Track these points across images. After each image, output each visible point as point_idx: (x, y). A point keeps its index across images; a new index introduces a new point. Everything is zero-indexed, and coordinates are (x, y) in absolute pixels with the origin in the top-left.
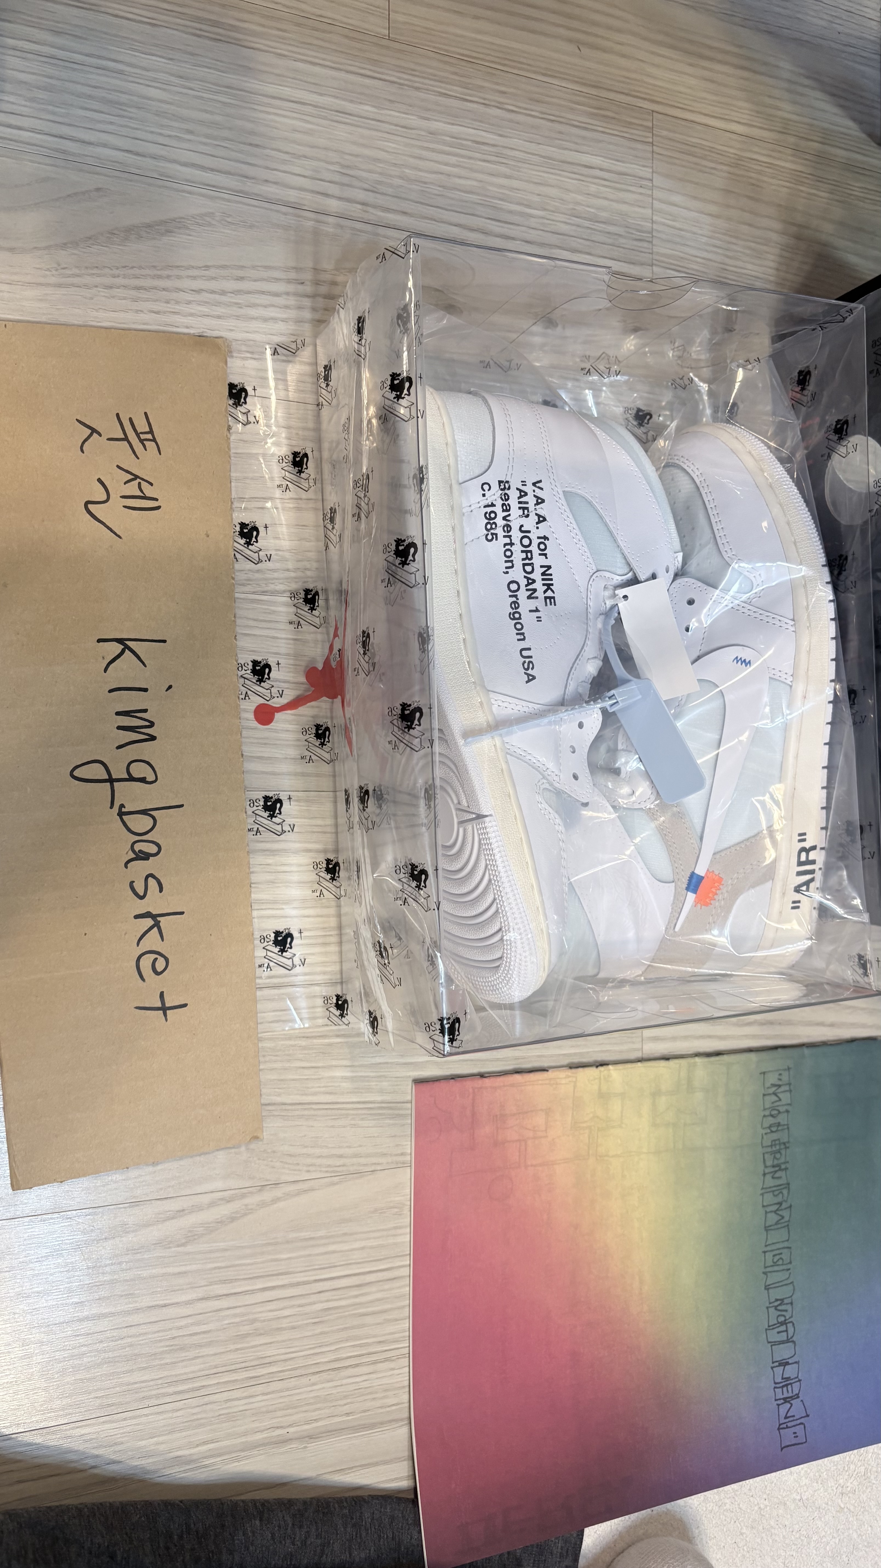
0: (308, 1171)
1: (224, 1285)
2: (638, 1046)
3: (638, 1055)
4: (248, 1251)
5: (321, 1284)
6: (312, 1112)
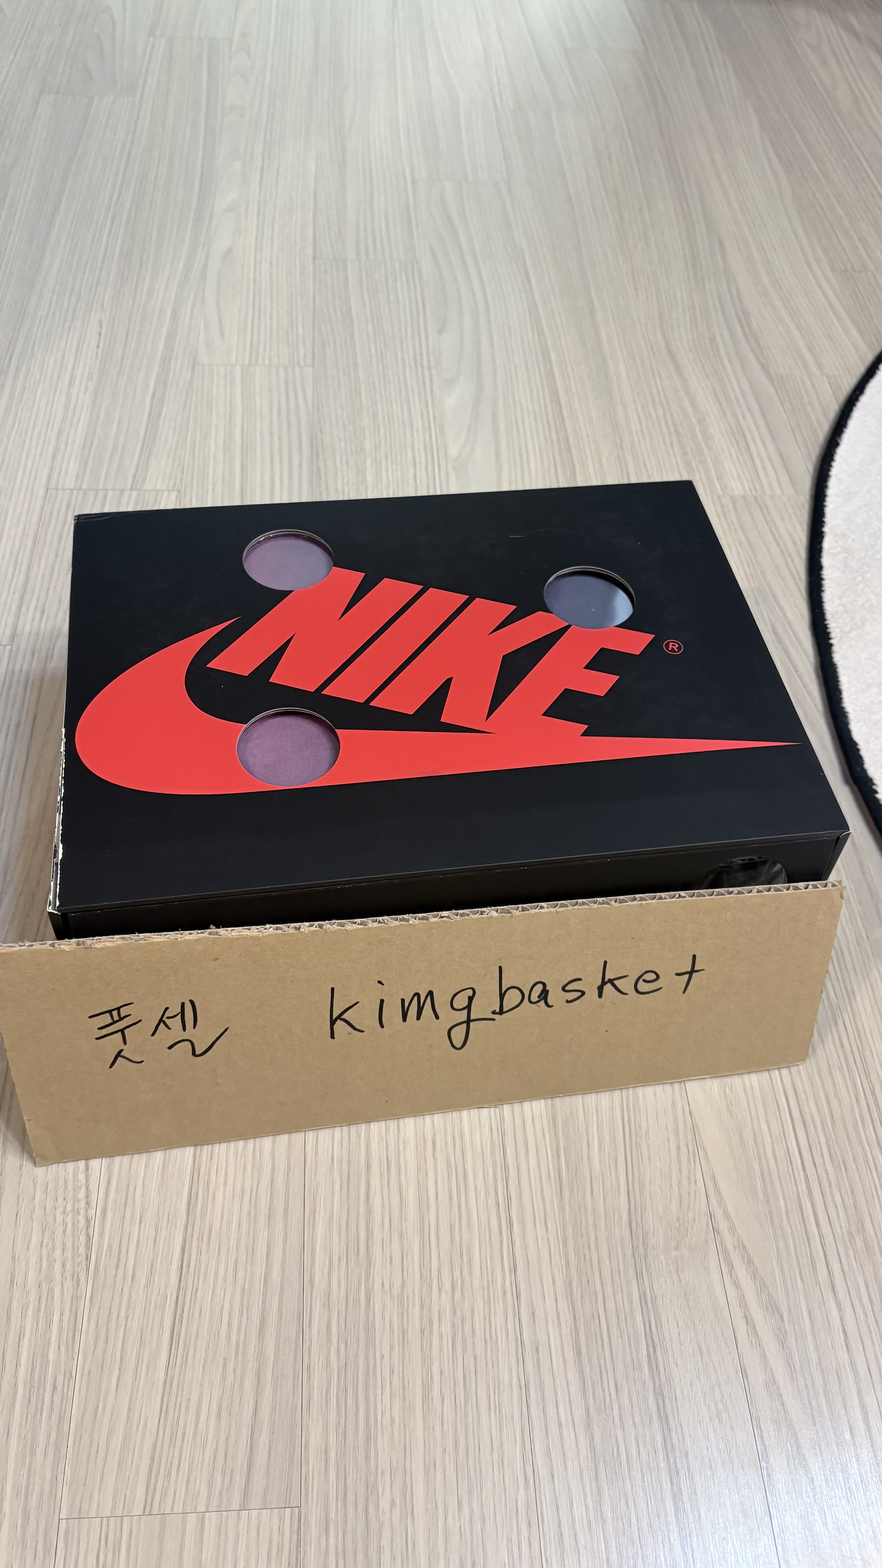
0: (695, 1182)
1: (818, 1268)
4: (781, 1244)
5: (806, 1164)
6: (636, 1181)
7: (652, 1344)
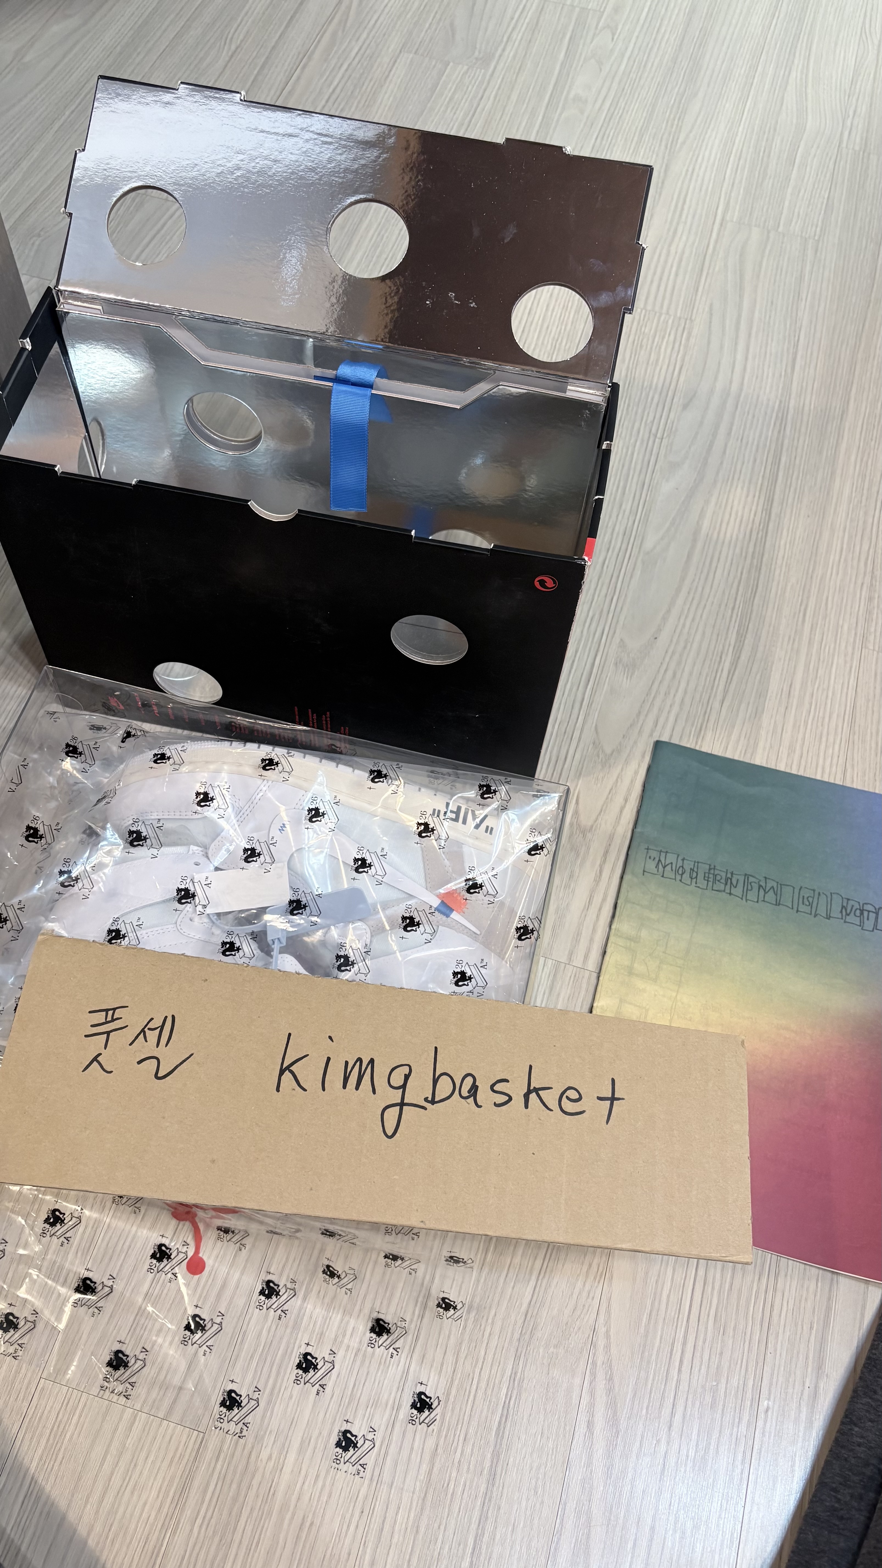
1: (664, 1406)
2: (587, 974)
3: (595, 975)
4: (643, 1374)
7: (505, 1417)
